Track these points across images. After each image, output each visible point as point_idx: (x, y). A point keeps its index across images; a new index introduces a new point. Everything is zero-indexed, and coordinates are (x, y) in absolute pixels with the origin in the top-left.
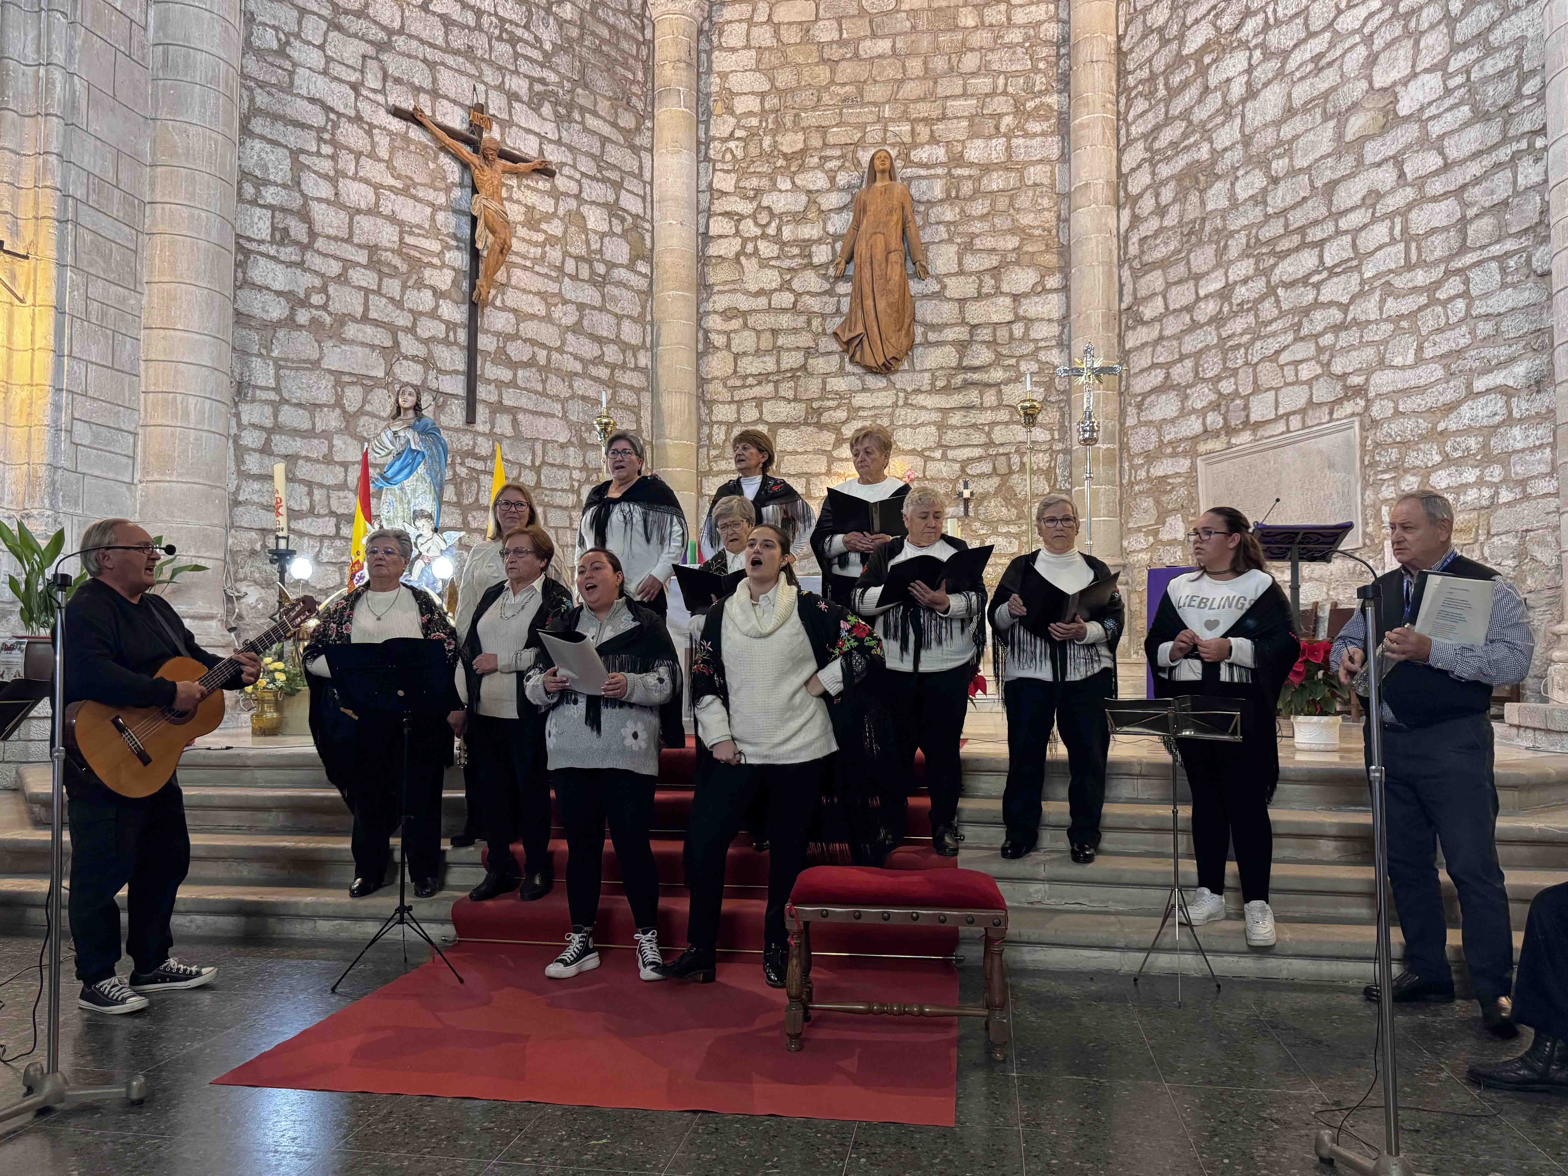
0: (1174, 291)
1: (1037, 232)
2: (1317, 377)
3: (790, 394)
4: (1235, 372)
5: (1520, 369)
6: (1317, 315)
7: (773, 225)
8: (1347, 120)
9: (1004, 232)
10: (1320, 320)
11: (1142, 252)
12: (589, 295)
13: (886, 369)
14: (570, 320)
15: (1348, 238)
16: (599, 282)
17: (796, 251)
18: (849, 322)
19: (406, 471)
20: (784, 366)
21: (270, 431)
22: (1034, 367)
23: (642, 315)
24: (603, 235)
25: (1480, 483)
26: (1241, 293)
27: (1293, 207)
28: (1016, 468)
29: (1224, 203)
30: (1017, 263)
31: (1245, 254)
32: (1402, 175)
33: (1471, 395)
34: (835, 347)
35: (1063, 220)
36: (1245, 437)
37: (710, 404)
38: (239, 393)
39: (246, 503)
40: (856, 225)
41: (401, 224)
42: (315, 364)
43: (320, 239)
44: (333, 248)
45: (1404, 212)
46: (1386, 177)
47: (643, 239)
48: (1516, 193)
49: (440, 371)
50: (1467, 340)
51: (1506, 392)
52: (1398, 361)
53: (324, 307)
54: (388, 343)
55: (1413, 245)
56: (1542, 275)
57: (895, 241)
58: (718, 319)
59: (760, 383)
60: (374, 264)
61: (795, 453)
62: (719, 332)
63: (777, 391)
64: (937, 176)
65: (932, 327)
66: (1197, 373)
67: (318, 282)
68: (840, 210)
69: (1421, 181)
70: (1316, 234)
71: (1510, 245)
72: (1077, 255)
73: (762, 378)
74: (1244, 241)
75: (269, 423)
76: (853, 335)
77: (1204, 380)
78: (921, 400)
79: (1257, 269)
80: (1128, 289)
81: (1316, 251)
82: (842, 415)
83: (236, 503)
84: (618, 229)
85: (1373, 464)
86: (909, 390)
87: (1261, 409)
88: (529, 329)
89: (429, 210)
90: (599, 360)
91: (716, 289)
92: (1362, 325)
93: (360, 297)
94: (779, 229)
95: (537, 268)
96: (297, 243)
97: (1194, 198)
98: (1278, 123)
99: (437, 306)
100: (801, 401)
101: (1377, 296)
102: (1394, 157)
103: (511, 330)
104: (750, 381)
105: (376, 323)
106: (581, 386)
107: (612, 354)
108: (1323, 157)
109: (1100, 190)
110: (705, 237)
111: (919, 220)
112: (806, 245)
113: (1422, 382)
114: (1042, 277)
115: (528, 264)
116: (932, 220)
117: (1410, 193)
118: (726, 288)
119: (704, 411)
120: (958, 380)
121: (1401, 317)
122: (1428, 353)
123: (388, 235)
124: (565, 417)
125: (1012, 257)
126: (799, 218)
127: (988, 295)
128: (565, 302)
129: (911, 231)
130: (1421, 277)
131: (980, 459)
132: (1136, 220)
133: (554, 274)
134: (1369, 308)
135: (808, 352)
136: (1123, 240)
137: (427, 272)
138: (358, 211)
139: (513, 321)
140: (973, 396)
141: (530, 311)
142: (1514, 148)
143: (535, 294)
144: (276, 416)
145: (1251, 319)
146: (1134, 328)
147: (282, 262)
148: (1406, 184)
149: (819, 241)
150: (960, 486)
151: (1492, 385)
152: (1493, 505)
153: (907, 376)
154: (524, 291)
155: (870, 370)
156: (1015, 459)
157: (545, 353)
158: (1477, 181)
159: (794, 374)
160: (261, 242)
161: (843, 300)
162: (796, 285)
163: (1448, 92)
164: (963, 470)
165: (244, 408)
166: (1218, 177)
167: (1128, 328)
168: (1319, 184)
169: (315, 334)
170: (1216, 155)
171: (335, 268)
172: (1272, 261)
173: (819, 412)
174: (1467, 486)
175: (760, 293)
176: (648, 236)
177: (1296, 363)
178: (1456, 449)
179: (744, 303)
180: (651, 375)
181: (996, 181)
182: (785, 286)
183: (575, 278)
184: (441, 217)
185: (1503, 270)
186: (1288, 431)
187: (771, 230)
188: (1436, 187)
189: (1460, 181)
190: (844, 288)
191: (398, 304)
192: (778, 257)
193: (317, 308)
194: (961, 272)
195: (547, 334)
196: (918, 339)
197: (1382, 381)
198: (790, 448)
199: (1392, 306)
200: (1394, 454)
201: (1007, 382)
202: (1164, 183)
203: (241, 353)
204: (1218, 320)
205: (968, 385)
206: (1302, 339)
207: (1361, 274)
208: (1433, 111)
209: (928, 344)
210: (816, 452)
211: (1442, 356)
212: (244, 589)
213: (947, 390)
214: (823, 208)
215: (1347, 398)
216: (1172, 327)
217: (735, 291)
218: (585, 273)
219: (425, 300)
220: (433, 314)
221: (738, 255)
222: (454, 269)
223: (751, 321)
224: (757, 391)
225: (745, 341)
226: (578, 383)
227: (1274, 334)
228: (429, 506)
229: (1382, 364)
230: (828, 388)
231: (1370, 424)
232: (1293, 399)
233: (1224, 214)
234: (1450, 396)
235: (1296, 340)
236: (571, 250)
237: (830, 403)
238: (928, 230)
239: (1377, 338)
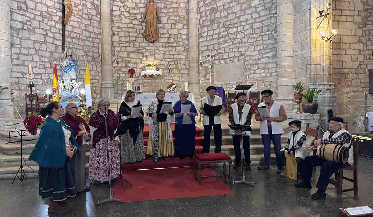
0: (209, 32)
1: (183, 17)
2: (236, 51)
3: (133, 46)
4: (221, 49)
5: (271, 54)
6: (236, 40)
7: (128, 9)
8: (242, 5)
9: (176, 16)
10: (237, 41)
11: (203, 23)
12: (88, 22)
13: (153, 42)
14: (83, 28)
15: (242, 27)
16: (90, 19)
17: (133, 15)
18: (145, 31)
19: (70, 70)
20: (131, 40)
21: (19, 54)
22: (182, 43)
23: (99, 27)
24: (90, 9)
25: (264, 72)
26: (222, 34)
27: (232, 19)
28: (179, 63)
29: (219, 16)
30: (179, 22)
31: (223, 27)
32: (252, 17)
33: (263, 57)
34: (142, 36)
35: (187, 15)
36: (222, 61)
37: (114, 47)
38: (11, 45)
39: (14, 71)
40: (147, 12)
41: (47, 6)
42: (29, 39)
43: (29, 9)
44: (32, 11)
45: (252, 24)
46: (249, 17)
47: (98, 10)
48: (271, 24)
49: (56, 40)
50: (262, 48)
51: (268, 57)
52: (251, 50)
53: (30, 25)
54: (45, 33)
55: (254, 30)
56: (275, 38)
57: (155, 16)
58: (116, 29)
59: (126, 43)
60: (41, 15)
61: (134, 58)
62: (116, 31)
63: (129, 45)
64: (163, 3)
65: (163, 34)
66: (213, 48)
67: (29, 19)
68: (142, 8)
69: (255, 19)
70: (236, 25)
71: (270, 32)
72: (190, 22)
73: (126, 42)
74: (223, 24)
75: (18, 52)
76: (146, 34)
77: (215, 49)
78: (160, 49)
79: (225, 30)
80: (200, 30)
81: (236, 28)
82: (144, 51)
83: (12, 72)
84: (93, 8)
85: (246, 68)
86: (158, 47)
87: (225, 56)
88: (76, 30)
89: (53, 3)
90: (90, 37)
91: (115, 22)
92: (244, 43)
93: (38, 23)
94: (129, 10)
95: (77, 16)
96: (24, 10)
97: (213, 15)
98: (230, 3)
99: (56, 25)
100: (135, 47)
101: (247, 38)
102: (251, 13)
103: (71, 30)
104: (123, 42)
105: (42, 29)
106: (87, 43)
107: (93, 35)
108: (238, 11)
109: (195, 10)
110: (112, 10)
111: (159, 12)
112: (135, 14)
113: (255, 54)
114: (184, 26)
115: (75, 15)
116: (162, 12)
117: (253, 21)
118: (118, 22)
119: (113, 48)
120: (167, 45)
121: (252, 42)
122: (256, 49)
123: (44, 9)
124: (83, 49)
125: (178, 21)
126: (133, 8)
127: (173, 29)
128: (83, 24)
129: (158, 13)
130: (255, 36)
131: (172, 61)
132: (201, 17)
133: (80, 18)
134: (245, 40)
135: (136, 37)
136: (199, 20)
137: (53, 17)
138: (38, 3)
139: (72, 28)
140: (170, 49)
141: (75, 26)
142: (271, 16)
143: (76, 22)
144: (20, 51)
145: (224, 39)
146: (201, 38)
147: (20, 14)
148: (252, 19)
149: (138, 14)
150: (168, 67)
151: (267, 56)
152: (266, 76)
153: (157, 44)
154: (74, 21)
155: (150, 42)
156: (179, 61)
157: (79, 35)
158: (265, 20)
159: (133, 42)
160: (15, 10)
161: (143, 27)
162: (133, 22)
163: (260, 4)
164: (169, 63)
165: (12, 49)
166: (218, 11)
167: (200, 38)
168: (237, 16)
169: (28, 31)
170: (218, 7)
171: (32, 16)
172: (228, 29)
173: (139, 50)
174: (262, 73)
175: (125, 23)
176: (100, 9)
177: (232, 48)
178: (260, 66)
179: (122, 26)
180: (101, 40)
181: (174, 5)
182: (131, 23)
183: (85, 18)
184: (56, 4)
185: (269, 37)
186: (231, 61)
187: (127, 10)
188: (258, 20)
189: (262, 20)
190: (143, 24)
191: (47, 24)
192: (129, 16)
193: (29, 25)
194: (168, 23)
195: (79, 31)
196: (159, 36)
197: (248, 53)
198: (133, 57)
199: (250, 40)
200: (249, 66)
201: (177, 46)
202: (207, 10)
203: (12, 36)
204: (218, 39)
205: (169, 46)
206: (234, 44)
207: (244, 34)
208: (257, 6)
209: (161, 37)
210: (138, 58)
211: (259, 50)
212: (14, 92)
213: (165, 47)
214: (139, 7)
215: (241, 56)
216: (209, 38)
217: (119, 22)
218: (87, 17)
219: (53, 23)
220: (55, 27)
221: (120, 15)
222: (59, 16)
223: (123, 29)
224: (125, 45)
225: (122, 34)
226: (86, 42)
227: (228, 43)
228: (75, 77)
229: (248, 50)
230: (141, 45)
231: (245, 61)
232: (232, 55)
233: (219, 19)
234: (259, 57)
235: (232, 44)
236: (84, 12)
237: (141, 48)
238: (161, 14)
239: (247, 46)
